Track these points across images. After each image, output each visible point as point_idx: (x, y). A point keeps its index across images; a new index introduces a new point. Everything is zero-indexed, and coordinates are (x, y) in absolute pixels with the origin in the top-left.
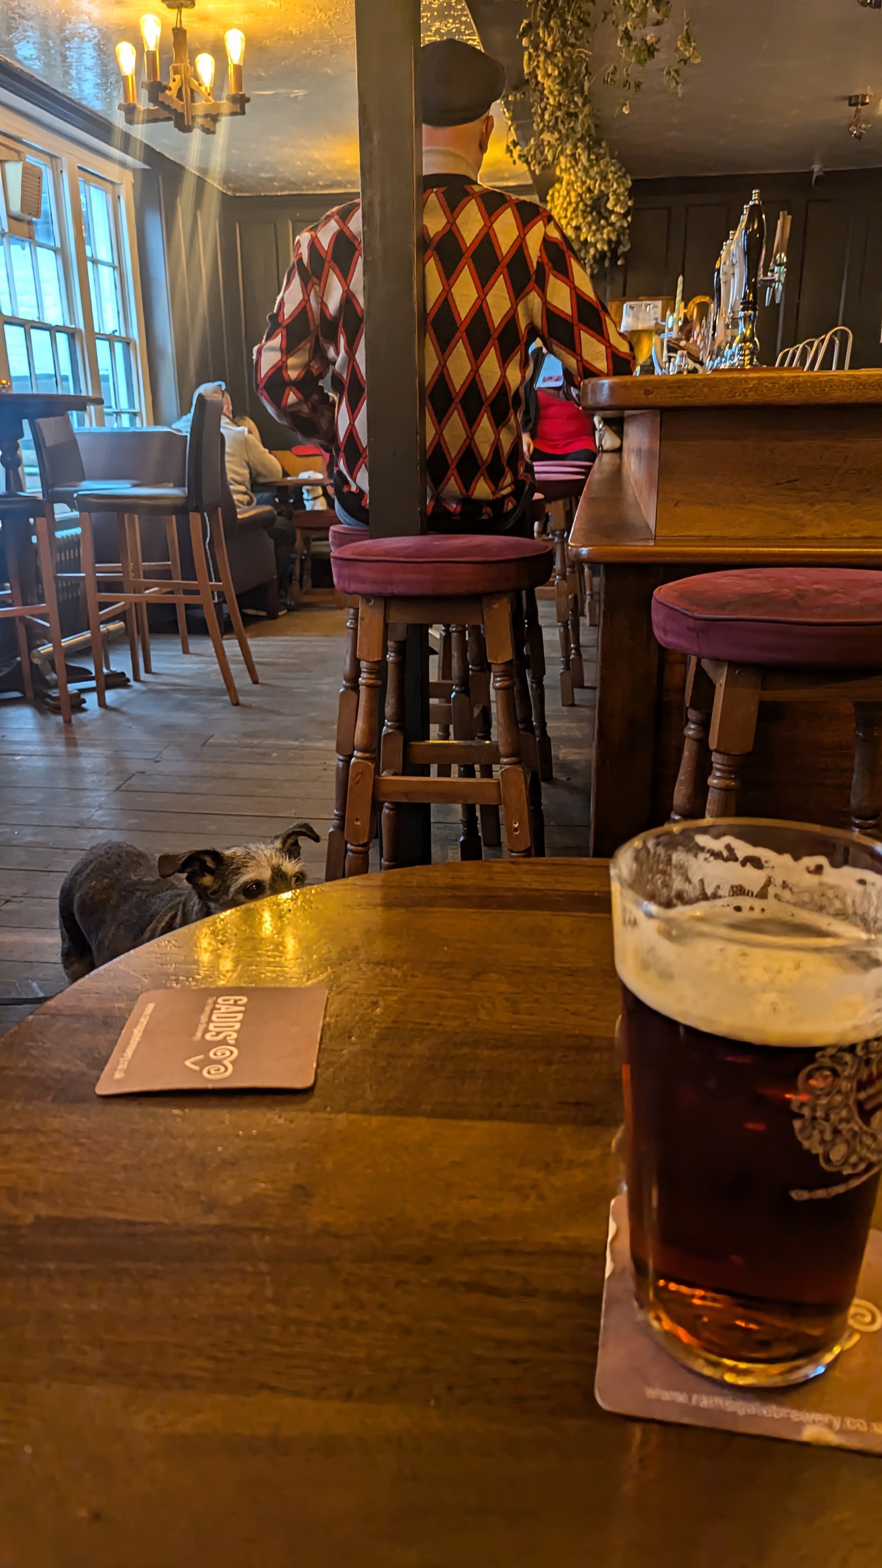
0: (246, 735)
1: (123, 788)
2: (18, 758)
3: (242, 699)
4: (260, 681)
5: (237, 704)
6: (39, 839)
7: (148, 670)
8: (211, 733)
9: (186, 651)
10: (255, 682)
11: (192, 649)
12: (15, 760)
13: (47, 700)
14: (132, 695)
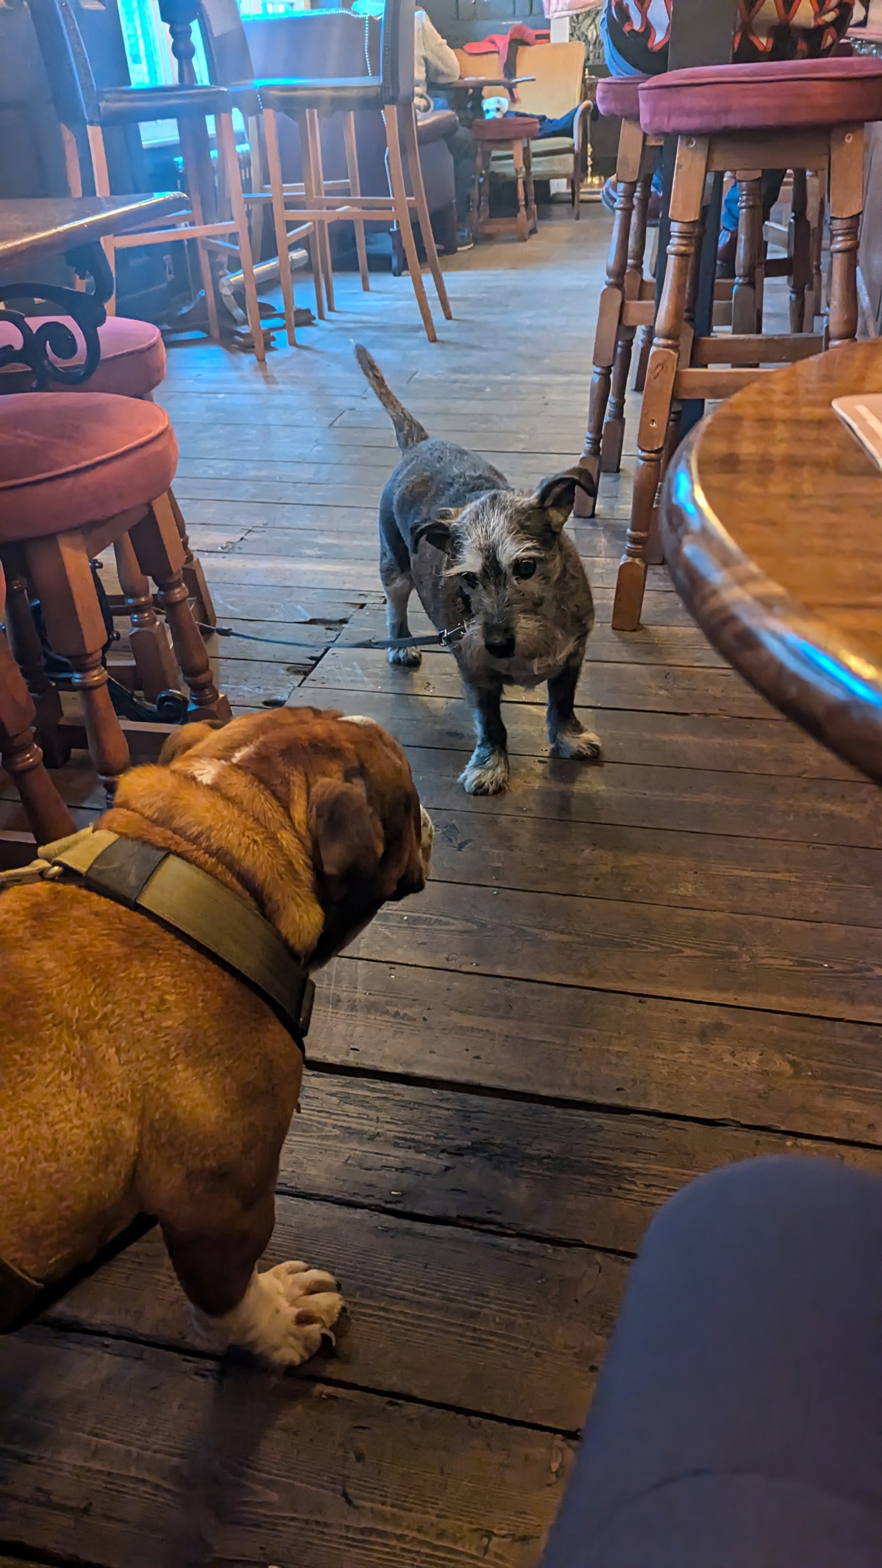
0: (455, 371)
1: (335, 424)
2: (221, 396)
3: (439, 336)
4: (454, 317)
5: (434, 340)
6: (263, 473)
7: (331, 309)
8: (415, 369)
9: (366, 288)
10: (449, 317)
11: (372, 285)
12: (218, 398)
13: (237, 338)
14: (321, 334)
